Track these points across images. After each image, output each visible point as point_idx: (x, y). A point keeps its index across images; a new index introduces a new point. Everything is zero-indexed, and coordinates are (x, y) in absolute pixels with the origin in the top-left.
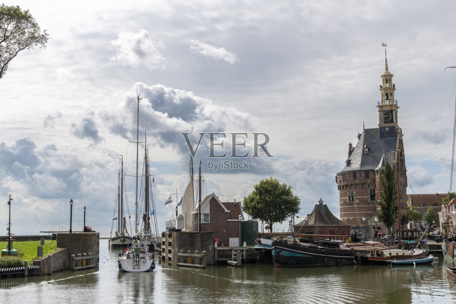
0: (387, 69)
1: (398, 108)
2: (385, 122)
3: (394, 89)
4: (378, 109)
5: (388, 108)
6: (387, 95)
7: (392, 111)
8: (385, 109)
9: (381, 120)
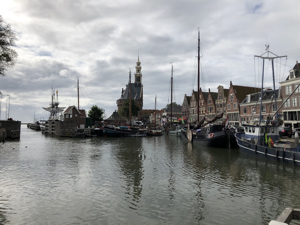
0: (139, 60)
1: (142, 76)
2: (137, 81)
3: (141, 68)
4: (135, 76)
5: (139, 76)
6: (138, 70)
7: (140, 77)
8: (137, 76)
9: (136, 80)
